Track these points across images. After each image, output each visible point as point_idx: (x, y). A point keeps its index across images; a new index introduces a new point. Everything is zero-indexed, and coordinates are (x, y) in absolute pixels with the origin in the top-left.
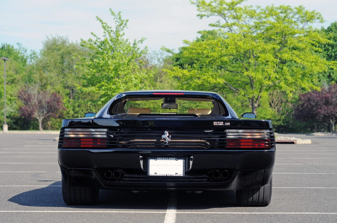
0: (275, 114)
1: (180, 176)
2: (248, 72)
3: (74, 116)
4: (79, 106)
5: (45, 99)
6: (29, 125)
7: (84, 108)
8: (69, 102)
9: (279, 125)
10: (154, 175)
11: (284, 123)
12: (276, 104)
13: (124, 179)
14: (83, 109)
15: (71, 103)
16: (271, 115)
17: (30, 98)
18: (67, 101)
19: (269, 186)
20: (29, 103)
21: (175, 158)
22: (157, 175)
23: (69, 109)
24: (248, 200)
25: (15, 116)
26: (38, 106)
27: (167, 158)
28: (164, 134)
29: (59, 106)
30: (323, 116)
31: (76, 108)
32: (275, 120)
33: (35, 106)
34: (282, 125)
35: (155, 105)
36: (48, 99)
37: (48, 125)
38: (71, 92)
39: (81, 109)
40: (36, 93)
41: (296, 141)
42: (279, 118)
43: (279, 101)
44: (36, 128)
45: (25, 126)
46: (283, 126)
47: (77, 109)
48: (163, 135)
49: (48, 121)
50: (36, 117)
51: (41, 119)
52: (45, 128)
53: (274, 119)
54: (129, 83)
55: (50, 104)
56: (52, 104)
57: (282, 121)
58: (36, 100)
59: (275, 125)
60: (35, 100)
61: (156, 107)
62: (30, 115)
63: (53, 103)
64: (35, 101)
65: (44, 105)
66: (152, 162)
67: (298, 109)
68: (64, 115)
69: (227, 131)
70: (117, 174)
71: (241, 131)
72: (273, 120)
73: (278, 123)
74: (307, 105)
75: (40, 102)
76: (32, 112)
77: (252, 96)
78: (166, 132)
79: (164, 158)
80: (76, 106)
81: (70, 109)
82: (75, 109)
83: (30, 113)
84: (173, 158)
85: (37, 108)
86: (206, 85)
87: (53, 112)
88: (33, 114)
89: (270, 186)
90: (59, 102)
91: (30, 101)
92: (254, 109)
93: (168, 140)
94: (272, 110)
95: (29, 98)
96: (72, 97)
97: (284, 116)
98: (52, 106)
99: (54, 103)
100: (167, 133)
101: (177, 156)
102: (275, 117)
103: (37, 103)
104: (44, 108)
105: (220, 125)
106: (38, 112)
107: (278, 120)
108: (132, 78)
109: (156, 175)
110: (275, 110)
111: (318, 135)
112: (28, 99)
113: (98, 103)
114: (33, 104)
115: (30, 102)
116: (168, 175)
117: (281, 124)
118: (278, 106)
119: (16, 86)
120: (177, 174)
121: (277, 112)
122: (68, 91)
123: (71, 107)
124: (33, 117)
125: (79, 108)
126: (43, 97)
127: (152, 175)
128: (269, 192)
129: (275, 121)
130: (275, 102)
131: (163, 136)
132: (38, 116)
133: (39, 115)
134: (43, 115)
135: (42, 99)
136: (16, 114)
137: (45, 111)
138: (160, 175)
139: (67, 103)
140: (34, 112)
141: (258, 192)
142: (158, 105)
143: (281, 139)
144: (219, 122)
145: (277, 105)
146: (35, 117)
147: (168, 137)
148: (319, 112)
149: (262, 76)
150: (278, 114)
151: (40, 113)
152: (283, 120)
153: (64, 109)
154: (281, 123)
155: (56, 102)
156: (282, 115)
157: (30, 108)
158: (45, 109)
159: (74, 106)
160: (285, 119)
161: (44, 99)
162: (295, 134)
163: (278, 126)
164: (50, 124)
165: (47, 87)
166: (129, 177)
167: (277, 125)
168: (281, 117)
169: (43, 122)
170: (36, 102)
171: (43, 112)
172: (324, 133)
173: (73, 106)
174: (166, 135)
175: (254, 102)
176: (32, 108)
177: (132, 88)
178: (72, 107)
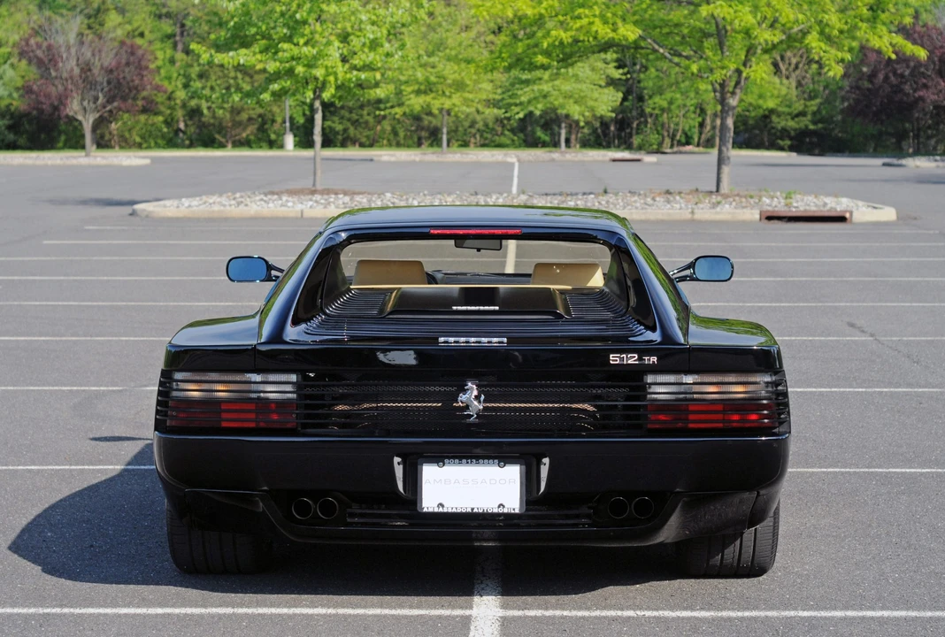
0: (789, 96)
1: (512, 511)
2: (712, 6)
3: (188, 104)
4: (201, 76)
5: (99, 60)
6: (55, 134)
7: (219, 82)
8: (172, 61)
9: (800, 129)
10: (436, 510)
11: (815, 123)
12: (793, 66)
13: (349, 520)
14: (214, 84)
15: (178, 64)
16: (778, 97)
17: (56, 56)
18: (167, 61)
19: (771, 524)
20: (52, 71)
21: (496, 461)
22: (445, 510)
23: (173, 83)
24: (708, 564)
25: (13, 108)
26: (80, 82)
27: (474, 461)
28: (465, 391)
29: (142, 79)
30: (935, 107)
31: (195, 81)
32: (789, 114)
33: (69, 82)
34: (810, 130)
35: (431, 73)
36: (108, 59)
37: (110, 133)
38: (178, 31)
39: (209, 84)
40: (72, 37)
41: (851, 213)
42: (801, 108)
43: (801, 57)
44: (76, 143)
45: (43, 136)
46: (813, 133)
47: (198, 84)
48: (461, 395)
49: (111, 122)
50: (76, 113)
51: (91, 121)
52: (102, 144)
53: (786, 110)
54: (352, 37)
55: (115, 73)
56: (121, 76)
57: (809, 117)
58: (75, 62)
59: (788, 128)
60: (71, 61)
61: (433, 79)
62: (56, 108)
63: (124, 72)
64: (70, 66)
65: (98, 79)
66: (429, 472)
67: (858, 88)
68: (157, 103)
69: (650, 379)
70: (328, 508)
71: (689, 379)
72: (784, 113)
73: (798, 123)
74: (886, 78)
75: (86, 69)
76: (63, 99)
77: (723, 77)
78: (470, 384)
79: (464, 461)
80: (193, 76)
81: (176, 86)
82: (192, 83)
83: (56, 103)
84: (491, 461)
85: (76, 85)
86: (583, 41)
87: (124, 99)
88: (65, 105)
89: (775, 523)
90: (141, 69)
91: (55, 66)
92: (727, 112)
93: (477, 406)
94: (781, 83)
95: (50, 57)
96: (180, 46)
97: (818, 101)
98: (121, 81)
99: (127, 70)
100: (472, 388)
101: (503, 457)
102: (790, 107)
103: (77, 71)
104: (99, 88)
105: (629, 362)
106: (80, 98)
107: (797, 115)
108: (361, 21)
109: (441, 510)
110: (790, 83)
111: (917, 167)
112: (50, 60)
113: (262, 97)
114: (65, 75)
115: (56, 70)
116: (475, 510)
117: (806, 126)
118: (798, 72)
119: (11, 15)
120: (504, 507)
121: (797, 88)
122: (167, 27)
123: (177, 78)
124: (65, 113)
125: (203, 81)
126: (93, 55)
127: (431, 510)
128: (771, 541)
129: (789, 117)
130: (789, 59)
131: (463, 397)
132: (82, 112)
133: (85, 109)
134: (96, 107)
135: (90, 60)
136: (15, 103)
137: (100, 95)
138: (454, 510)
139: (167, 64)
140: (69, 100)
141: (738, 542)
142: (439, 72)
143: (808, 208)
144: (625, 355)
145: (797, 67)
146: (71, 114)
147: (477, 398)
148: (922, 99)
149: (755, 17)
150: (797, 96)
151: (85, 103)
152: (814, 114)
153: (158, 88)
154: (806, 122)
155: (132, 68)
156: (811, 98)
157: (56, 87)
158: (102, 90)
159: (187, 74)
160: (819, 111)
161: (97, 58)
162: (848, 156)
163: (798, 132)
164: (118, 129)
165: (104, 20)
166: (362, 515)
167: (795, 130)
168: (808, 103)
169: (96, 126)
170: (72, 70)
171: (96, 99)
172: (936, 161)
173: (184, 75)
174: (472, 393)
175: (728, 92)
176: (60, 88)
177: (364, 52)
178: (180, 77)
